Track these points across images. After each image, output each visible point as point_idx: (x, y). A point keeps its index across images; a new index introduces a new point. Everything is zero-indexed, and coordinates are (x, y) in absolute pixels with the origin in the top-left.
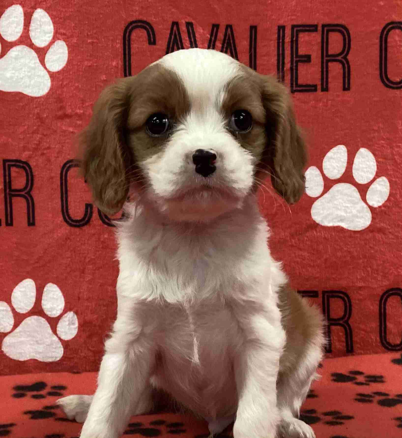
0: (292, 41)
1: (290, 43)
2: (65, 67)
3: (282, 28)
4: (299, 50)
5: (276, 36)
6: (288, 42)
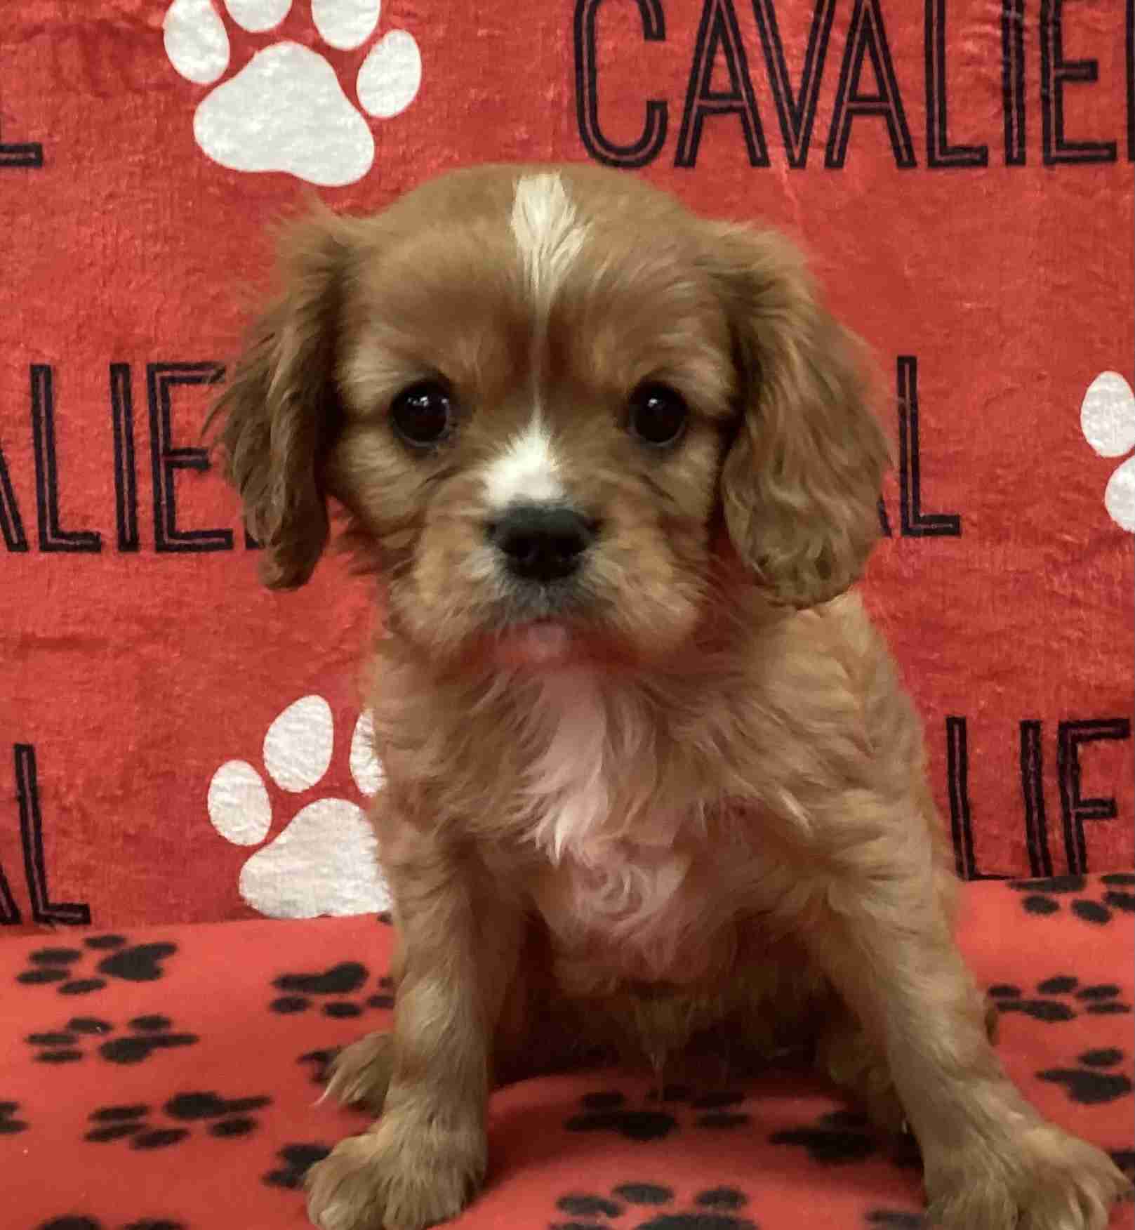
0: (1044, 24)
1: (1039, 29)
2: (412, 105)
4: (1065, 49)
5: (1000, 9)
6: (1034, 25)
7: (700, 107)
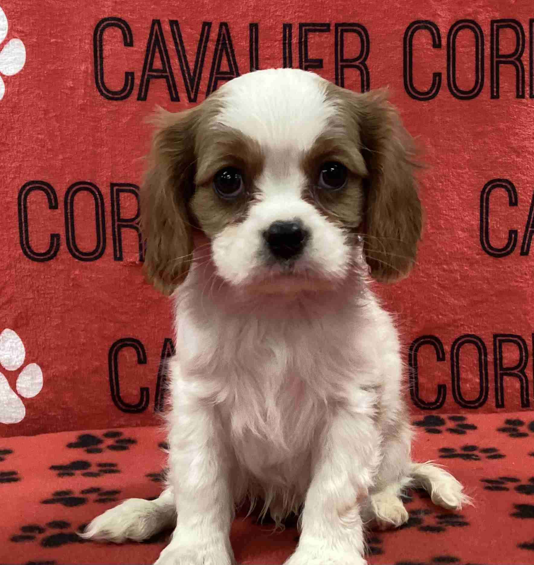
0: (300, 42)
1: (298, 45)
2: (22, 70)
3: (287, 27)
4: (309, 53)
5: (282, 36)
6: (296, 43)
7: (148, 75)
